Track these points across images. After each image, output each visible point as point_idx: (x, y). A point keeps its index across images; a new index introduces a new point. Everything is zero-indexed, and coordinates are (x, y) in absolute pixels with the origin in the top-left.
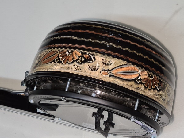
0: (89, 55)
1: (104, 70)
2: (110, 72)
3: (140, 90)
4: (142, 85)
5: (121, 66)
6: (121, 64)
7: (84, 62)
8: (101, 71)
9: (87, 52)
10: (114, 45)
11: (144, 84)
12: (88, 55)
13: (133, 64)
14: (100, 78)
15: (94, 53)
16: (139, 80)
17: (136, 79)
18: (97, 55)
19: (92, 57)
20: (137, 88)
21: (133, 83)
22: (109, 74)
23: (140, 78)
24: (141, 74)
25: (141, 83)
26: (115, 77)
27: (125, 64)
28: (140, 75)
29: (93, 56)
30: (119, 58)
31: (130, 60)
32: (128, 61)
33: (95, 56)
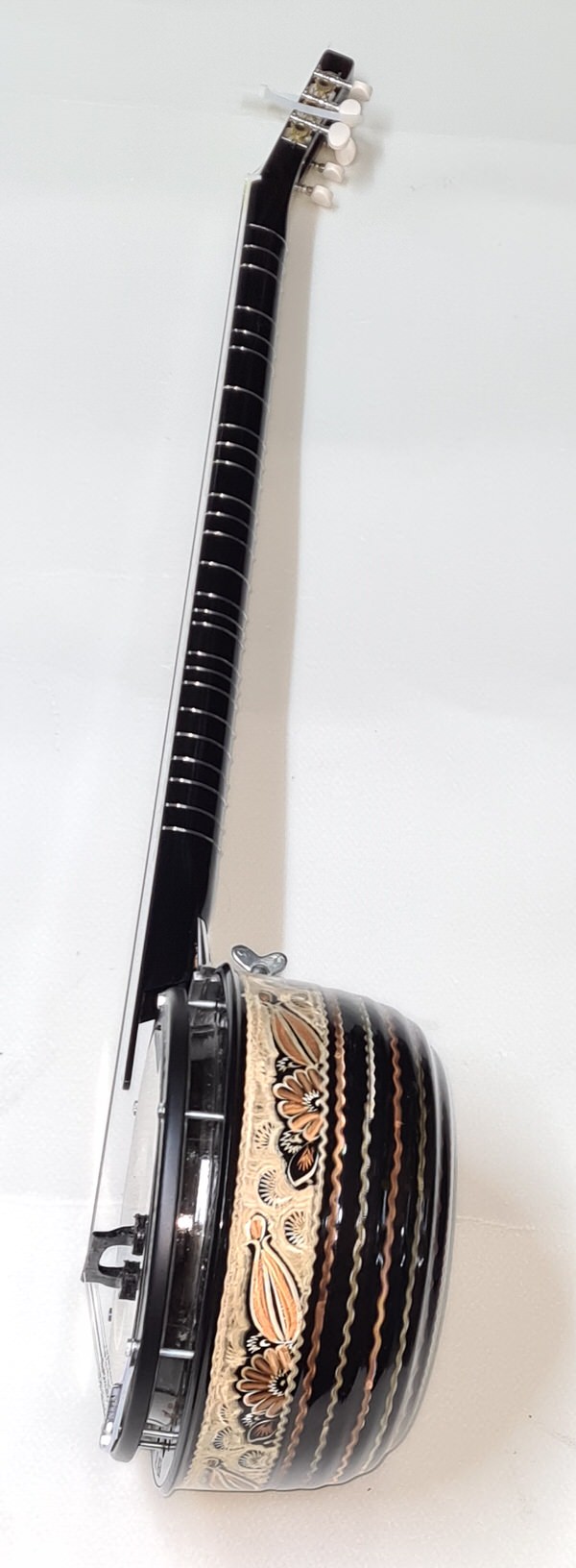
0: (310, 1168)
1: (267, 1226)
2: (265, 1244)
3: (225, 1353)
4: (245, 1359)
5: (293, 1276)
6: (298, 1278)
7: (287, 1156)
8: (260, 1215)
9: (321, 1160)
10: (360, 1243)
11: (248, 1363)
12: (313, 1164)
13: (309, 1318)
14: (237, 1216)
15: (321, 1182)
16: (258, 1344)
17: (259, 1335)
18: (316, 1191)
19: (306, 1178)
20: (228, 1344)
21: (245, 1327)
22: (256, 1243)
23: (264, 1349)
24: (278, 1348)
25: (249, 1354)
26: (251, 1265)
27: (302, 1291)
28: (274, 1346)
29: (311, 1181)
30: (317, 1266)
31: (321, 1306)
32: (312, 1301)
33: (310, 1188)
